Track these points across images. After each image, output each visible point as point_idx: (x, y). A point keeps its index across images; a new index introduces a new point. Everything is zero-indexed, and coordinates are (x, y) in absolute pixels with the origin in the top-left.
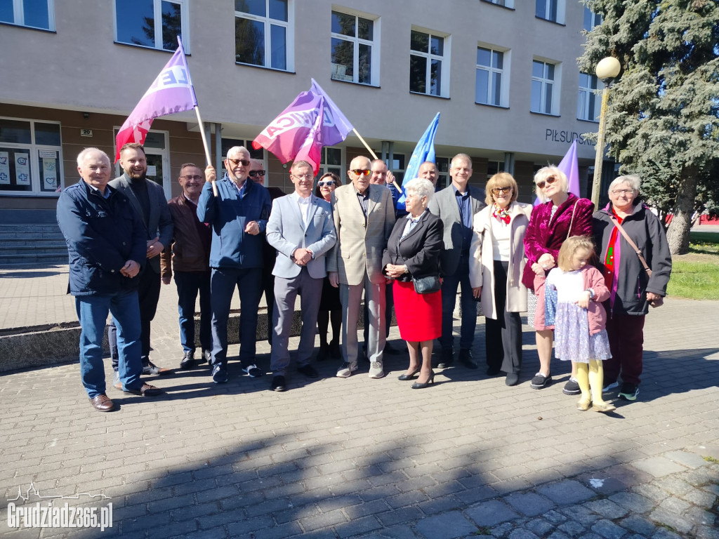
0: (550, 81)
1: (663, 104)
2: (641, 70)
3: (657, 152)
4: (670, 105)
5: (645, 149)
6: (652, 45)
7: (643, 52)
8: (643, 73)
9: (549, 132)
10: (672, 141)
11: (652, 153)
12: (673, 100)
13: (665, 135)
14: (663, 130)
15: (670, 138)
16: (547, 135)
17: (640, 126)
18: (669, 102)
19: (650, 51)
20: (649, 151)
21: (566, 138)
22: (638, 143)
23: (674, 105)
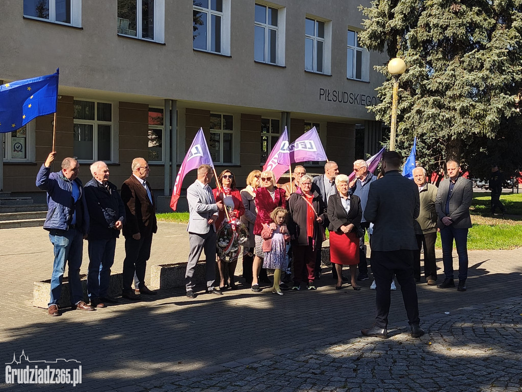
0: (320, 39)
1: (433, 86)
2: (413, 54)
3: (429, 127)
4: (438, 87)
5: (420, 123)
6: (422, 35)
7: (414, 39)
8: (415, 57)
9: (322, 92)
10: (441, 117)
11: (425, 127)
12: (440, 83)
13: (435, 112)
14: (433, 108)
15: (439, 115)
16: (320, 95)
17: (414, 102)
18: (437, 84)
19: (420, 39)
20: (423, 125)
21: (337, 98)
22: (413, 118)
23: (440, 87)
